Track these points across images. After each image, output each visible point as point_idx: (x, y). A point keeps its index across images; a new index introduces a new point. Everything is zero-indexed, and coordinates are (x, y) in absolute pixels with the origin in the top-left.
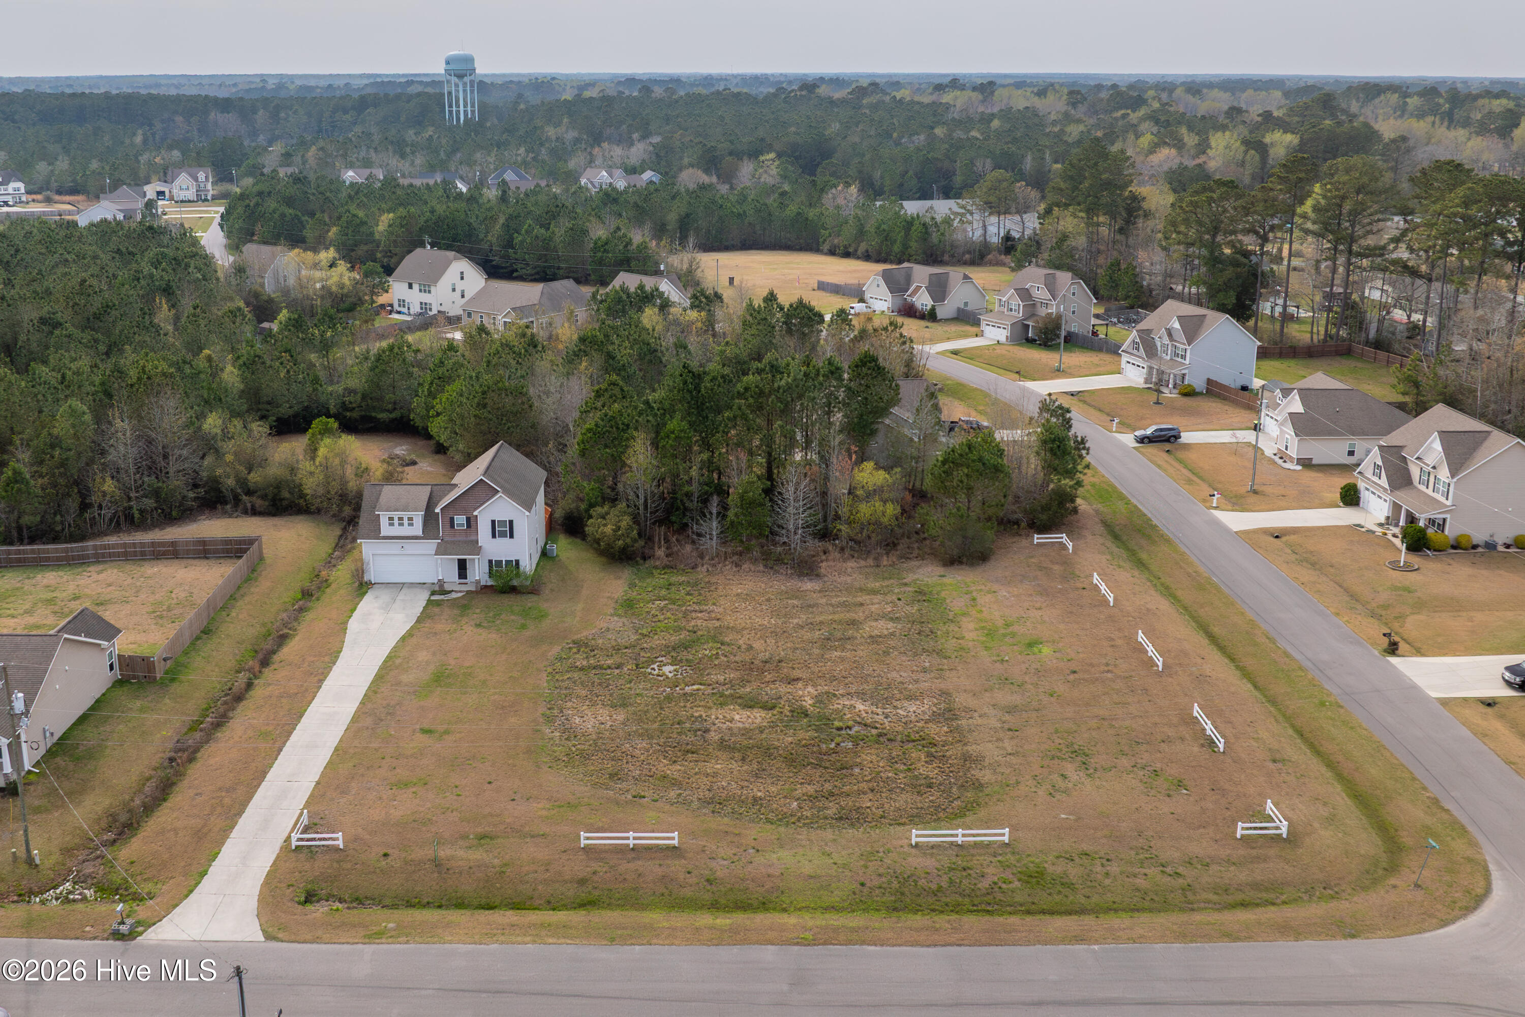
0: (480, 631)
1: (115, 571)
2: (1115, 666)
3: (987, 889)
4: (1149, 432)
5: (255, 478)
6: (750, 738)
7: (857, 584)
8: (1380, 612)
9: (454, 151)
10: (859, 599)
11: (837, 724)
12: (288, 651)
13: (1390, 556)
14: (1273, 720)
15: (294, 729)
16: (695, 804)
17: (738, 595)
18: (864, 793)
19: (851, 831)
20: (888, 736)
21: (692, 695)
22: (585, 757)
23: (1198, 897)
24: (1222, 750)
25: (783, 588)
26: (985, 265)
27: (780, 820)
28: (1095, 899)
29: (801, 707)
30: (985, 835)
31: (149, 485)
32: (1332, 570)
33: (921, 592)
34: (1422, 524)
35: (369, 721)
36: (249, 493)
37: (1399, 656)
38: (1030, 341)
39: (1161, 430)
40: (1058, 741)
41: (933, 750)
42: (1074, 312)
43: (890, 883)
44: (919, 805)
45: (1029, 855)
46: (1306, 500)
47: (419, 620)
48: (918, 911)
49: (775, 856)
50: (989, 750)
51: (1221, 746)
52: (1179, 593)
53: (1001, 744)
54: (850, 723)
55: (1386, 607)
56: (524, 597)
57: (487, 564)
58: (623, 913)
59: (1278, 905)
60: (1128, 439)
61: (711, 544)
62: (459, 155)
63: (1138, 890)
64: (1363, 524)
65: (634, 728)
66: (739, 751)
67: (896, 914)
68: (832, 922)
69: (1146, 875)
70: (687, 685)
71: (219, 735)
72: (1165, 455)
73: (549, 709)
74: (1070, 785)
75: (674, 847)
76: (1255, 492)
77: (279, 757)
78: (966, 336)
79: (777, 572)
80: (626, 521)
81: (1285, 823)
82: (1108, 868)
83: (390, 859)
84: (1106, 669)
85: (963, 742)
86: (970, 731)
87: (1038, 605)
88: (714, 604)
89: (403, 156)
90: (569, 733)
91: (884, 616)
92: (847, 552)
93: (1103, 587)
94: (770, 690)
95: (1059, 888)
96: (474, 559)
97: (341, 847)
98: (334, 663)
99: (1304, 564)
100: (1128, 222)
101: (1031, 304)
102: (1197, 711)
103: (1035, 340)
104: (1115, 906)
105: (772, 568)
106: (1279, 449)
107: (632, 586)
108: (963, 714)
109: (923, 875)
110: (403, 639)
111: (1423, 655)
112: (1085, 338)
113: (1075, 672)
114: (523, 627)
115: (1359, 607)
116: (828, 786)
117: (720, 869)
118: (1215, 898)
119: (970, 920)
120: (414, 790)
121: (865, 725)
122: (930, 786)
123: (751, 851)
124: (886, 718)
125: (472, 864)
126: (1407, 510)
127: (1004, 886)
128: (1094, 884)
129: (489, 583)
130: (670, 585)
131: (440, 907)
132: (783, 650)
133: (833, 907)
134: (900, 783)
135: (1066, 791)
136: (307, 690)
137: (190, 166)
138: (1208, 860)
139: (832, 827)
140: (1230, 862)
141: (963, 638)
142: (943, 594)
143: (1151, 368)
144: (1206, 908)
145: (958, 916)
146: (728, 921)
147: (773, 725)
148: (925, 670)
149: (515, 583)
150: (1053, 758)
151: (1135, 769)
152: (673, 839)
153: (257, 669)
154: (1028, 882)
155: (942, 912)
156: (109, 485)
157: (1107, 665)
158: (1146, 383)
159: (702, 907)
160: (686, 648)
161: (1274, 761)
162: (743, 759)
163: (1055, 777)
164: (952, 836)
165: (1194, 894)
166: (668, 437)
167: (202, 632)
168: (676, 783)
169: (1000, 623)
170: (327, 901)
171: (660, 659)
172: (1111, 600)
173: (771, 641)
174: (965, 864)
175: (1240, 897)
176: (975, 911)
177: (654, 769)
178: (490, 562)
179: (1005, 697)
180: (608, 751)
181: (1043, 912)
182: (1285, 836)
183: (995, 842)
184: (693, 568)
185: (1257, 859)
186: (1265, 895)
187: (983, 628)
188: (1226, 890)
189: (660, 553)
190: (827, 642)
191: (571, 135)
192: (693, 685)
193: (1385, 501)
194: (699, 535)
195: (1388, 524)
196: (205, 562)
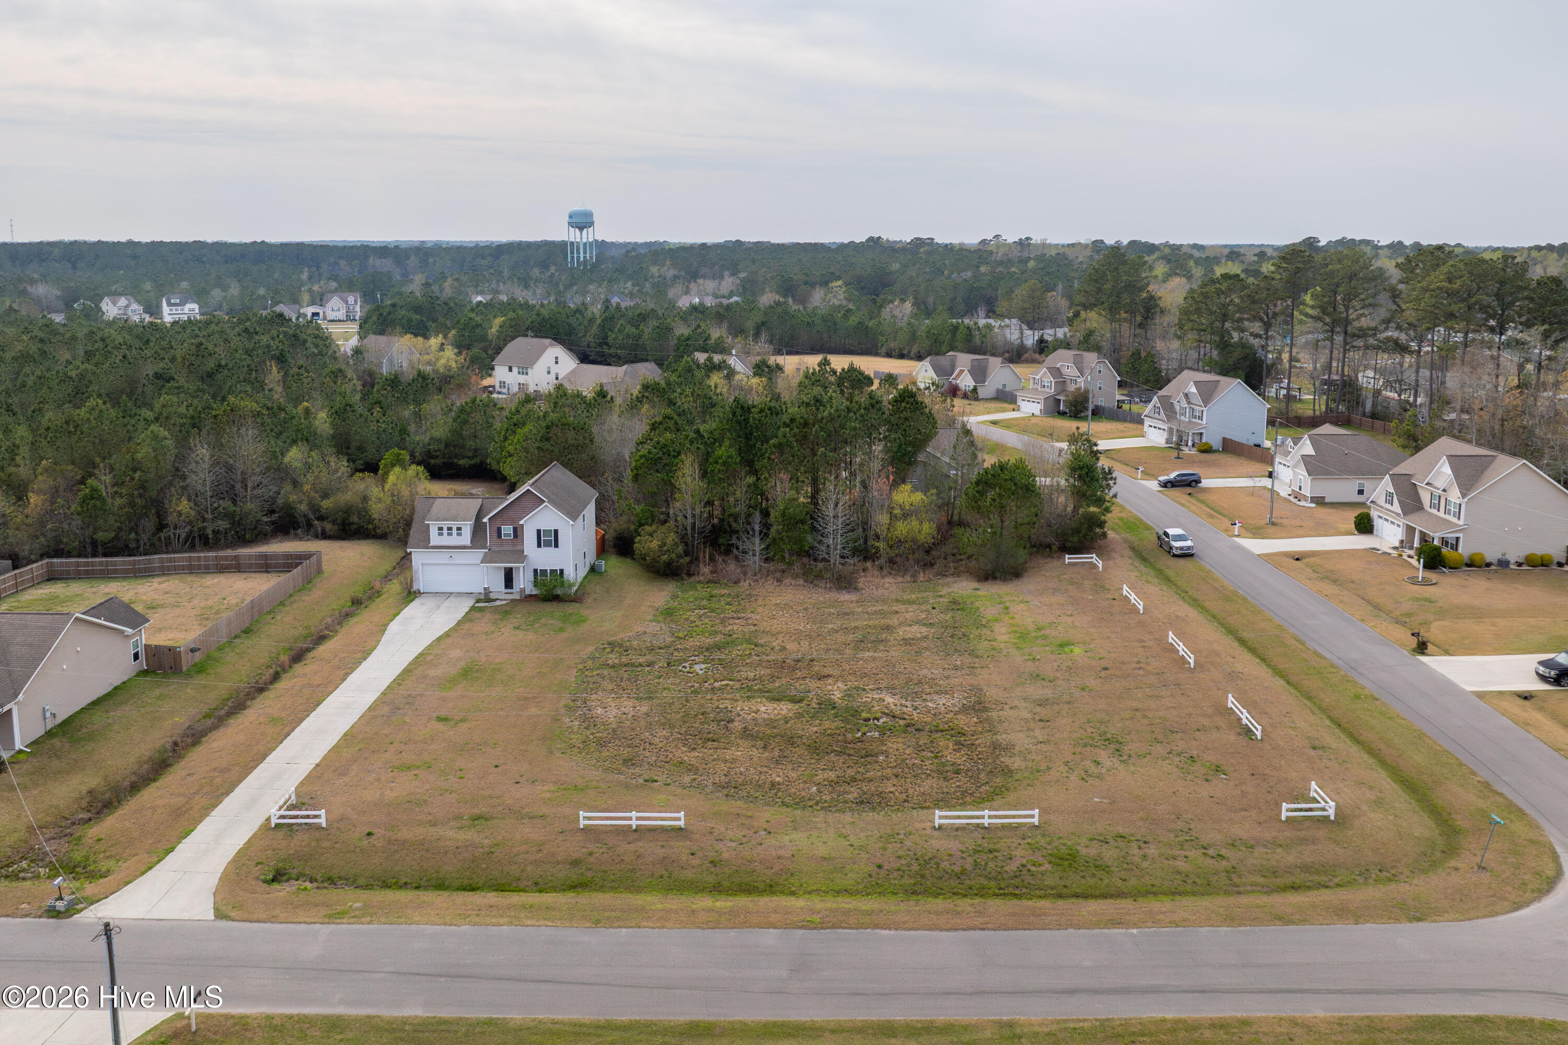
0: (518, 632)
1: (177, 582)
2: (1147, 663)
3: (1014, 872)
4: (1172, 476)
5: (326, 504)
6: (774, 728)
7: (893, 596)
8: (1404, 619)
9: (571, 285)
10: (895, 608)
11: (864, 715)
12: (323, 650)
13: (1409, 573)
14: (1309, 712)
15: (308, 716)
16: (710, 788)
17: (777, 604)
18: (888, 779)
19: (871, 814)
20: (916, 727)
21: (720, 689)
22: (601, 744)
23: (1244, 880)
24: (1259, 738)
25: (821, 599)
26: (1022, 362)
27: (797, 804)
28: (1133, 882)
29: (830, 700)
30: (1014, 817)
31: (224, 509)
32: (1354, 586)
33: (955, 602)
34: (1436, 542)
35: (386, 710)
36: (321, 518)
37: (1428, 655)
38: (1062, 414)
39: (1183, 475)
40: (1089, 730)
41: (962, 739)
42: (1100, 388)
43: (909, 865)
44: (945, 790)
45: (1060, 838)
46: (1322, 530)
47: (459, 623)
48: (940, 894)
49: (787, 838)
50: (1020, 740)
51: (1259, 734)
52: (1207, 604)
53: (1032, 733)
54: (879, 715)
55: (1409, 615)
56: (568, 604)
57: (532, 574)
58: (616, 895)
59: (1332, 888)
60: (1153, 485)
61: (754, 561)
62: (575, 288)
63: (1179, 873)
64: (1378, 547)
65: (657, 719)
66: (762, 740)
67: (915, 897)
68: (843, 905)
69: (1186, 857)
70: (716, 681)
71: (232, 721)
72: (1187, 497)
73: (573, 701)
74: (1104, 770)
75: (681, 829)
76: (1273, 524)
77: (285, 742)
78: (1004, 410)
79: (816, 586)
80: (672, 538)
81: (1332, 804)
82: (1146, 850)
83: (373, 838)
84: (1138, 666)
85: (992, 731)
86: (1000, 722)
87: (1069, 612)
88: (752, 612)
89: (526, 287)
90: (589, 721)
91: (918, 622)
92: (885, 572)
93: (1133, 597)
94: (800, 686)
95: (1093, 870)
96: (518, 568)
97: (324, 825)
98: (365, 659)
99: (1326, 580)
100: (1146, 318)
101: (1062, 384)
102: (1231, 701)
103: (1066, 413)
104: (1154, 889)
105: (812, 583)
106: (1293, 490)
107: (674, 597)
108: (994, 706)
109: (945, 858)
110: (439, 639)
111: (1450, 655)
112: (1110, 410)
113: (1106, 669)
114: (561, 630)
115: (1384, 615)
116: (851, 772)
117: (727, 851)
118: (1261, 880)
119: (996, 905)
120: (416, 772)
121: (894, 717)
122: (957, 772)
123: (763, 833)
124: (915, 710)
125: (459, 844)
126: (1421, 532)
127: (1033, 869)
128: (1130, 866)
129: (534, 593)
130: (711, 596)
131: (417, 888)
132: (817, 651)
133: (846, 890)
134: (927, 769)
135: (1099, 777)
136: (330, 682)
137: (342, 291)
138: (1252, 842)
139: (851, 810)
140: (1276, 844)
141: (995, 640)
142: (977, 604)
143: (1171, 430)
144: (1253, 891)
145: (983, 900)
146: (729, 904)
147: (799, 716)
148: (956, 668)
149: (559, 591)
150: (1085, 745)
151: (1171, 756)
152: (679, 819)
153: (287, 664)
154: (1059, 865)
155: (965, 896)
156: (184, 506)
157: (1139, 662)
158: (1167, 443)
159: (703, 890)
160: (719, 649)
161: (1314, 748)
162: (765, 747)
163: (1088, 764)
164: (978, 817)
165: (1240, 876)
166: (717, 463)
167: (243, 632)
168: (691, 769)
169: (1031, 627)
170: (297, 880)
171: (693, 658)
172: (1141, 608)
173: (805, 644)
174: (991, 846)
175: (1289, 880)
176: (1001, 895)
177: (671, 756)
178: (535, 571)
179: (1036, 691)
180: (626, 738)
181: (1076, 896)
182: (1332, 818)
183: (1024, 825)
184: (735, 583)
185: (1304, 841)
186: (1316, 878)
187: (1015, 632)
188: (1274, 873)
189: (706, 570)
190: (860, 644)
191: (671, 273)
192: (722, 681)
193: (1399, 526)
194: (745, 552)
195: (1402, 547)
196: (265, 575)
